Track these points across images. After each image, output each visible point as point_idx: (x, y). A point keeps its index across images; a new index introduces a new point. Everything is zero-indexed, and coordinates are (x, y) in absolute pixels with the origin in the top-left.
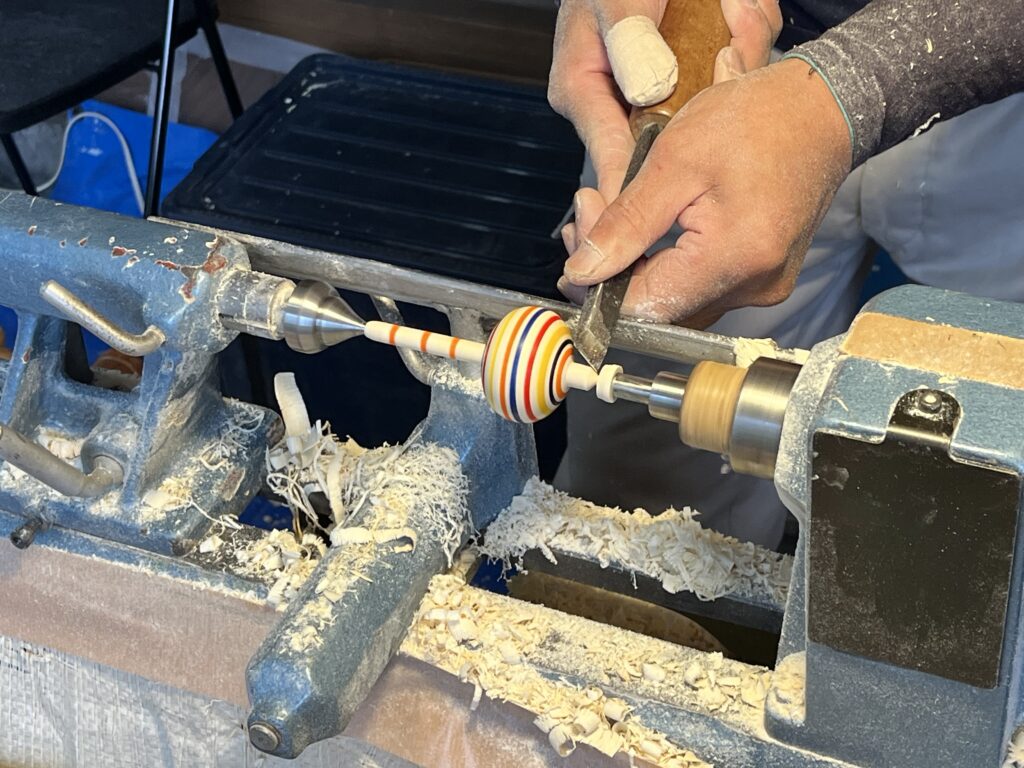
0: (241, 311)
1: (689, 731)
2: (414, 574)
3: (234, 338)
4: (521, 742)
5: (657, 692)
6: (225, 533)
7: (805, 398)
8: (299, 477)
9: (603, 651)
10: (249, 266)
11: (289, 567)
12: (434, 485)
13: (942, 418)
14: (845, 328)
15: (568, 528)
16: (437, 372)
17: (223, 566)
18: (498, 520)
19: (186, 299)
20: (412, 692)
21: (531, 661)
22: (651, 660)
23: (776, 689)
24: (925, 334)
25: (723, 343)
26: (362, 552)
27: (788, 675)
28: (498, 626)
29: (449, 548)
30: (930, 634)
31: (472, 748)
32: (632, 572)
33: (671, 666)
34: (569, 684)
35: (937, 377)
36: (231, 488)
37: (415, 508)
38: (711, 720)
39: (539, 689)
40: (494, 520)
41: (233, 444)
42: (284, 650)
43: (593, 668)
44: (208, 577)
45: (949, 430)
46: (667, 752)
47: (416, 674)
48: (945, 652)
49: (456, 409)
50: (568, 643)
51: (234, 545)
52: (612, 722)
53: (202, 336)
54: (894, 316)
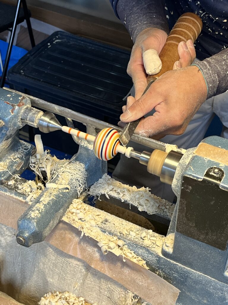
0: (27, 118)
1: (140, 251)
2: (68, 198)
3: (24, 125)
4: (93, 249)
5: (133, 239)
6: (16, 179)
7: (183, 164)
8: (39, 166)
9: (119, 226)
10: (31, 106)
11: (33, 191)
12: (77, 173)
13: (219, 176)
14: (196, 146)
15: (114, 189)
16: (81, 141)
17: (14, 189)
18: (94, 185)
19: (11, 113)
20: (64, 231)
21: (99, 227)
22: (132, 230)
23: (165, 243)
24: (218, 151)
25: (162, 144)
26: (54, 191)
27: (170, 239)
28: (90, 216)
29: (79, 191)
30: (209, 234)
31: (79, 248)
32: (130, 204)
33: (138, 232)
34: (108, 234)
35: (219, 164)
36: (19, 167)
37: (71, 179)
38: (147, 249)
39: (100, 235)
40: (93, 185)
41: (21, 154)
42: (29, 217)
43: (116, 231)
44: (10, 192)
45: (220, 180)
46: (133, 256)
47: (66, 226)
48: (213, 239)
49: (85, 153)
50: (110, 223)
51: (18, 183)
52: (119, 246)
53: (15, 124)
54: (210, 144)
